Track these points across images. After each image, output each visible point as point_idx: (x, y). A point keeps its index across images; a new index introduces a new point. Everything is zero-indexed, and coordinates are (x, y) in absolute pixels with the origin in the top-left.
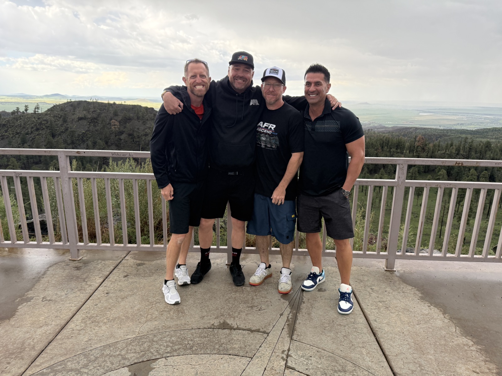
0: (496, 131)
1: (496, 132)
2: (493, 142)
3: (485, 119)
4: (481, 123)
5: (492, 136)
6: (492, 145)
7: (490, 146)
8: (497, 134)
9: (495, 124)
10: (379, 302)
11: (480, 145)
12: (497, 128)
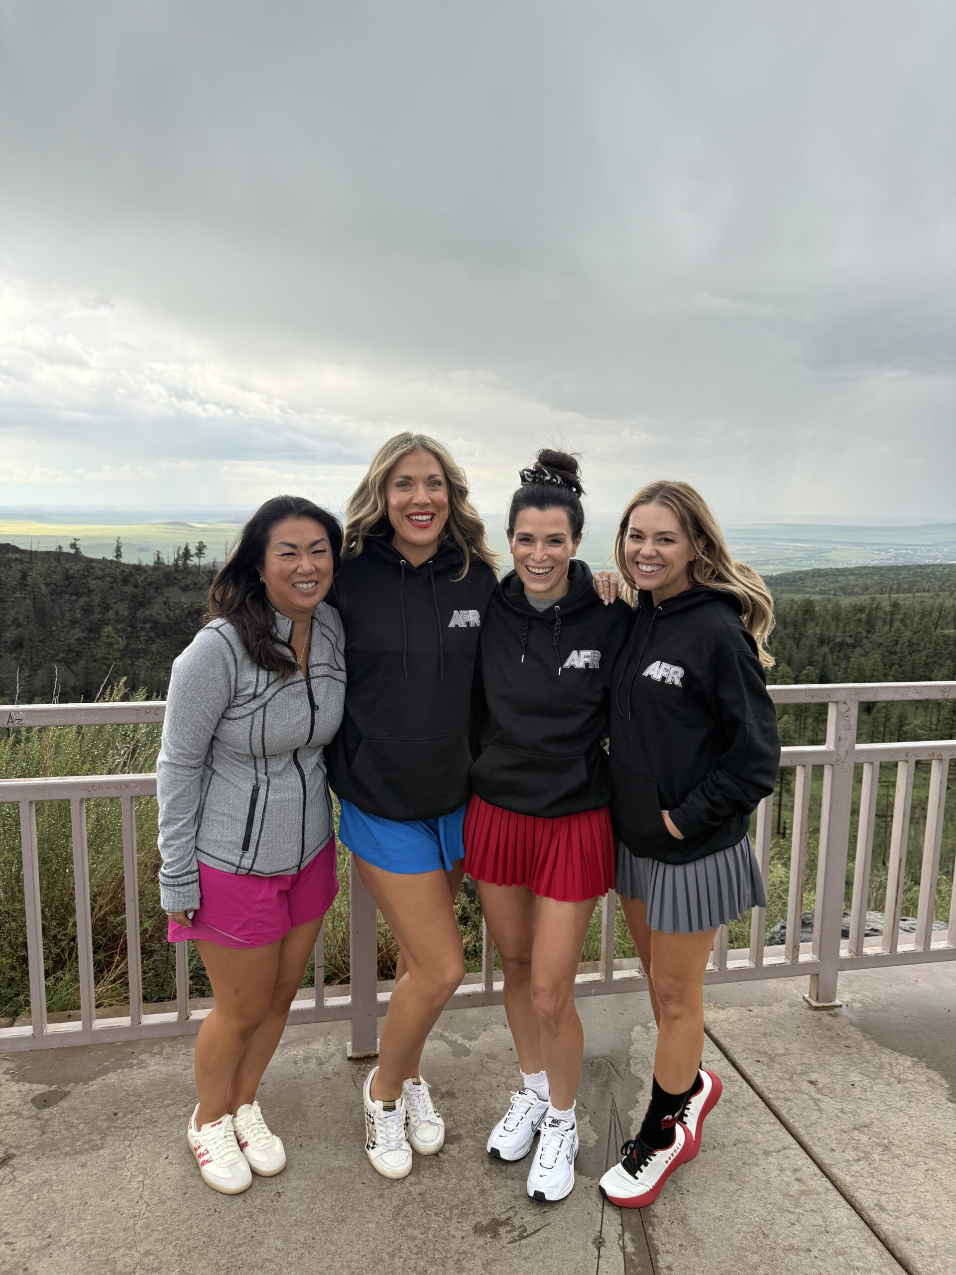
0: (819, 576)
1: (821, 579)
2: (818, 601)
3: (794, 550)
4: (788, 559)
5: (813, 587)
6: (817, 609)
7: (813, 611)
8: (823, 583)
9: (816, 561)
10: (856, 1129)
11: (791, 608)
12: (823, 570)
